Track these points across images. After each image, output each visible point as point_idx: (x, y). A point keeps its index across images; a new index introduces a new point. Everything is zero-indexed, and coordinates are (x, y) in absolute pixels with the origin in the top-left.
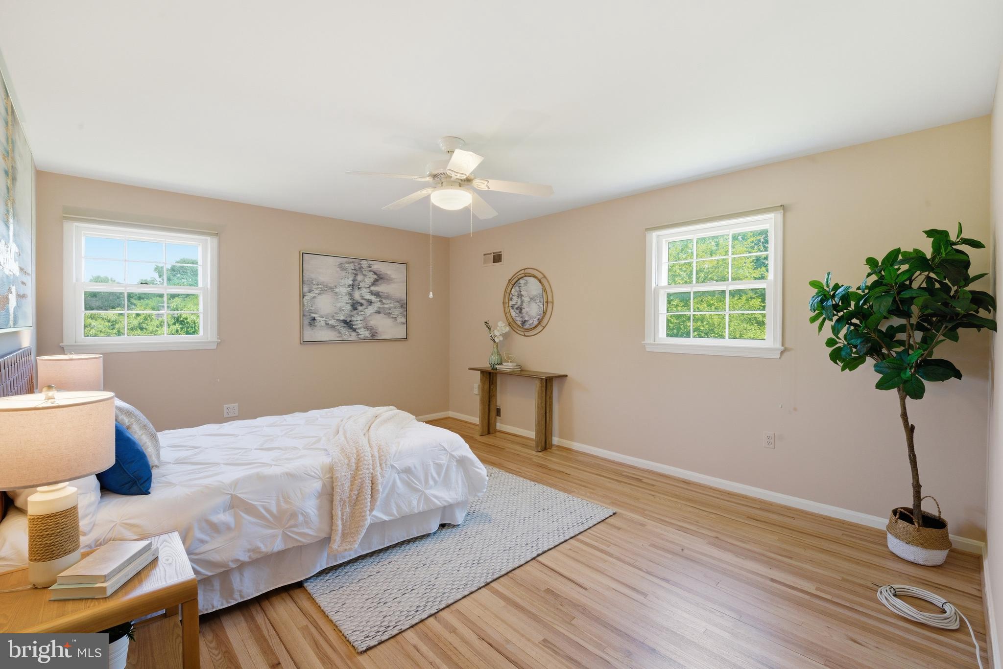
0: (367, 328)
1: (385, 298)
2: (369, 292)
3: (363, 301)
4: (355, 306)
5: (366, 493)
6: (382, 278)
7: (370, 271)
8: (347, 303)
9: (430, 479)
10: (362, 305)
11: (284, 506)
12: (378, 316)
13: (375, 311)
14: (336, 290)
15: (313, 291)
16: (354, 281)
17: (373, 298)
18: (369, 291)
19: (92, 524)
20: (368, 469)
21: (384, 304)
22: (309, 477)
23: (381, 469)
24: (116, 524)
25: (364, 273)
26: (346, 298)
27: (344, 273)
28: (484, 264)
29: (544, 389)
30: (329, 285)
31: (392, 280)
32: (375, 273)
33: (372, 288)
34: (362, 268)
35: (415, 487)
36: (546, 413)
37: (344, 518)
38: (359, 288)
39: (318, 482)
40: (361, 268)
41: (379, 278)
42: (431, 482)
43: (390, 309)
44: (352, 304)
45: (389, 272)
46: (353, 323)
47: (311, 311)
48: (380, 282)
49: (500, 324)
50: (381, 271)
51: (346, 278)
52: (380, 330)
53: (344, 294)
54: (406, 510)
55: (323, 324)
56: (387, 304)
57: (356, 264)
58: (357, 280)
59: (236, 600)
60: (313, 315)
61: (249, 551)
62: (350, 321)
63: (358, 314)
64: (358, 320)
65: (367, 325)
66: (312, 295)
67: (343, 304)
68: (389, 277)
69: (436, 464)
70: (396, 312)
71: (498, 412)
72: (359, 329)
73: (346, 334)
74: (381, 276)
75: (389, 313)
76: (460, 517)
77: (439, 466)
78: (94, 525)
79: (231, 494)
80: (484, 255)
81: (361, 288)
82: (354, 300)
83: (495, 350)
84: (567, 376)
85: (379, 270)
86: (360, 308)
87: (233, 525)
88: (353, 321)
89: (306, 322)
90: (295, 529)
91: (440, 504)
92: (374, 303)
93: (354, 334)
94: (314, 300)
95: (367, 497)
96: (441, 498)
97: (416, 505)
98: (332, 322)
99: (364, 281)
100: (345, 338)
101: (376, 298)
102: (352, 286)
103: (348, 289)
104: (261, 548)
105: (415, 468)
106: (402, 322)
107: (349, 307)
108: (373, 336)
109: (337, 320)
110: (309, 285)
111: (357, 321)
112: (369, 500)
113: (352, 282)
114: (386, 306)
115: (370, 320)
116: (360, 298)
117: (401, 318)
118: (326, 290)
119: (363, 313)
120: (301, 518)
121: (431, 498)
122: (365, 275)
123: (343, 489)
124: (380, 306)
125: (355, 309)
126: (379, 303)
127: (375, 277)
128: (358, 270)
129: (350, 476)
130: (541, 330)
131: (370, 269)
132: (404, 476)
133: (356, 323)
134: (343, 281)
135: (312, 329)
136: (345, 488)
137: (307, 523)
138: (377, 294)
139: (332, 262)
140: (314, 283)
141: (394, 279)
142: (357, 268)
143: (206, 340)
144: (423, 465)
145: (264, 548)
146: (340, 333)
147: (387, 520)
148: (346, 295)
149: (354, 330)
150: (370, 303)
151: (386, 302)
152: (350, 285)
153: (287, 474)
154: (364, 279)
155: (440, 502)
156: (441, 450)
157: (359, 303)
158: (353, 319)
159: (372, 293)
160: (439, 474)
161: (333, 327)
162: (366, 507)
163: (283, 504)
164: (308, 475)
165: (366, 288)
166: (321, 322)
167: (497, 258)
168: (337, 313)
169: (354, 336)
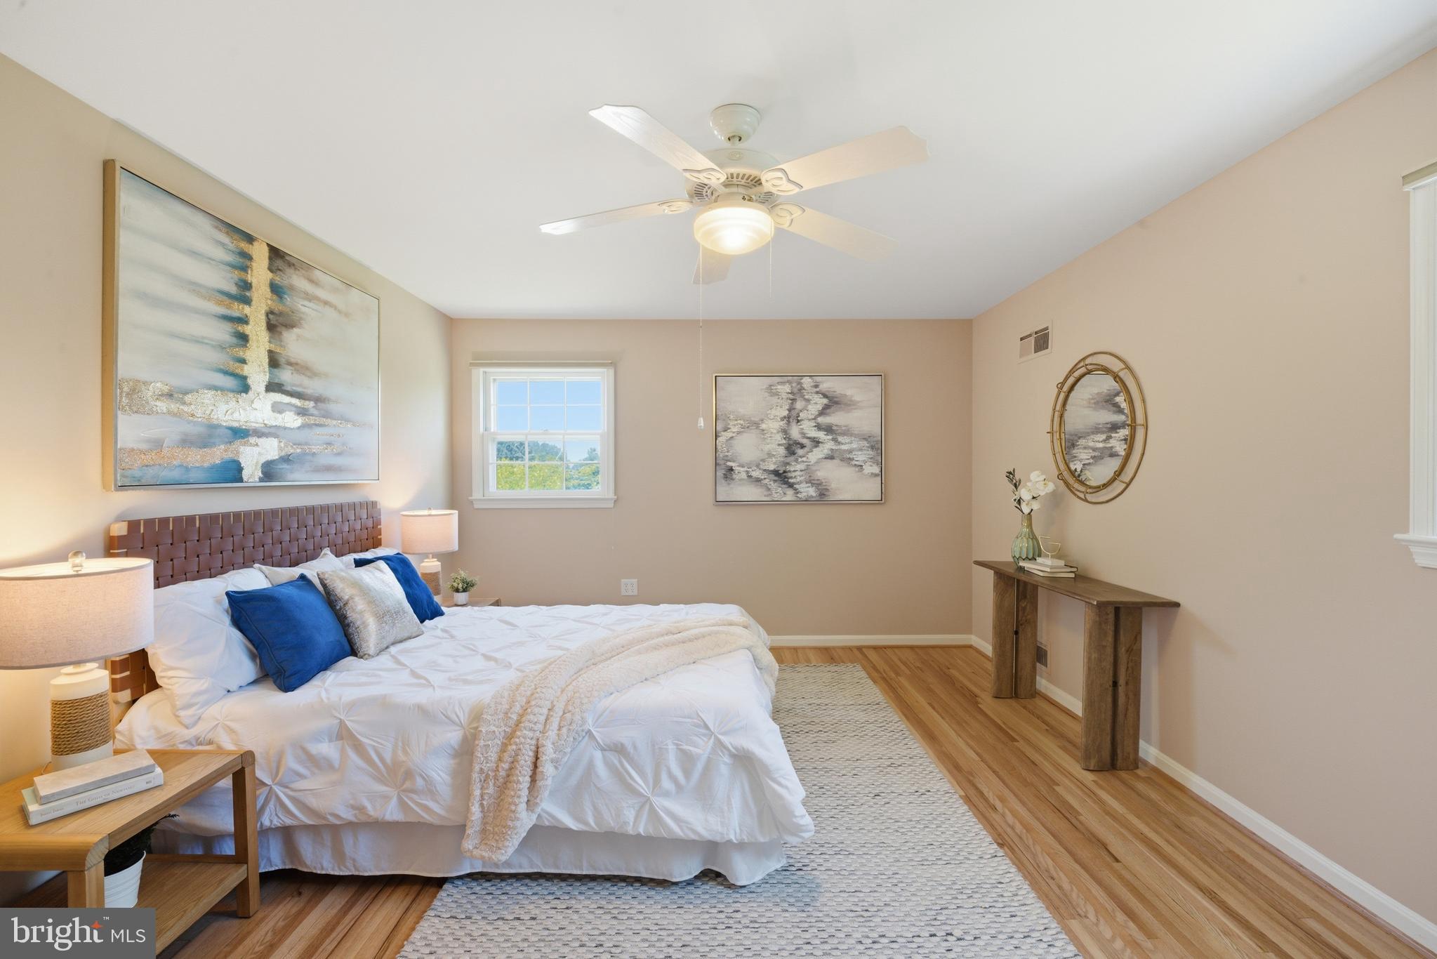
0: (811, 482)
1: (844, 434)
2: (815, 426)
3: (805, 441)
4: (792, 448)
5: (520, 772)
6: (837, 403)
7: (817, 393)
8: (779, 445)
9: (664, 776)
10: (803, 446)
11: (402, 757)
12: (830, 463)
13: (823, 456)
14: (763, 426)
15: (729, 429)
16: (790, 410)
17: (821, 435)
18: (815, 424)
19: (197, 717)
20: (531, 729)
21: (840, 443)
22: (447, 720)
23: (558, 735)
24: (217, 725)
25: (806, 397)
26: (779, 438)
27: (775, 400)
28: (1021, 356)
29: (1110, 628)
30: (753, 419)
31: (853, 405)
32: (825, 396)
33: (820, 420)
34: (804, 389)
35: (631, 785)
36: (1115, 684)
37: (485, 803)
38: (798, 421)
39: (455, 731)
40: (801, 389)
41: (833, 403)
42: (666, 784)
43: (850, 451)
44: (786, 446)
45: (849, 393)
46: (789, 475)
47: (726, 458)
48: (832, 409)
49: (1036, 476)
50: (834, 392)
51: (778, 407)
52: (833, 486)
53: (775, 431)
54: (611, 823)
55: (744, 476)
56: (846, 444)
57: (794, 385)
58: (794, 409)
59: (350, 870)
60: (730, 464)
61: (353, 807)
62: (785, 472)
63: (796, 461)
64: (796, 470)
65: (812, 478)
66: (728, 434)
67: (774, 446)
68: (851, 401)
69: (683, 751)
70: (860, 457)
71: (1041, 656)
72: (799, 483)
73: (778, 492)
74: (835, 399)
75: (849, 458)
76: (743, 871)
77: (687, 760)
78: (199, 718)
79: (341, 719)
80: (1022, 339)
81: (801, 420)
82: (790, 439)
83: (1026, 530)
84: (1177, 605)
85: (832, 390)
86: (800, 452)
87: (336, 764)
88: (790, 471)
89: (720, 473)
90: (415, 797)
91: (681, 834)
92: (822, 443)
93: (790, 492)
94: (730, 441)
95: (521, 779)
96: (687, 822)
97: (632, 821)
98: (756, 474)
99: (805, 409)
100: (776, 497)
101: (827, 435)
102: (788, 419)
103: (782, 423)
104: (366, 808)
105: (635, 747)
106: (872, 474)
107: (782, 451)
108: (822, 495)
109: (765, 470)
110: (724, 420)
111: (794, 471)
112: (527, 785)
113: (787, 412)
114: (844, 447)
115: (816, 470)
116: (800, 436)
117: (871, 466)
118: (748, 427)
119: (804, 459)
120: (420, 782)
121: (661, 813)
122: (808, 401)
123: (487, 755)
124: (834, 448)
125: (793, 453)
126: (833, 443)
127: (825, 401)
128: (797, 393)
129: (503, 734)
130: (1119, 491)
131: (818, 390)
132: (613, 758)
133: (793, 474)
134: (773, 412)
135: (729, 484)
136: (489, 754)
137: (430, 790)
138: (829, 429)
139: (758, 384)
140: (732, 417)
141: (859, 402)
142: (795, 390)
143: (603, 497)
144: (653, 745)
145: (373, 811)
146: (769, 489)
147: (574, 828)
148: (778, 432)
149: (791, 486)
150: (816, 442)
151: (843, 441)
152: (785, 417)
153: (418, 707)
154: (806, 406)
155: (682, 830)
156: (698, 726)
157: (799, 443)
158: (788, 468)
159: (819, 427)
160: (687, 773)
161: (758, 480)
162: (519, 797)
163: (400, 752)
164: (446, 717)
165: (809, 420)
166: (740, 473)
167: (1042, 341)
168: (763, 460)
169: (790, 495)
